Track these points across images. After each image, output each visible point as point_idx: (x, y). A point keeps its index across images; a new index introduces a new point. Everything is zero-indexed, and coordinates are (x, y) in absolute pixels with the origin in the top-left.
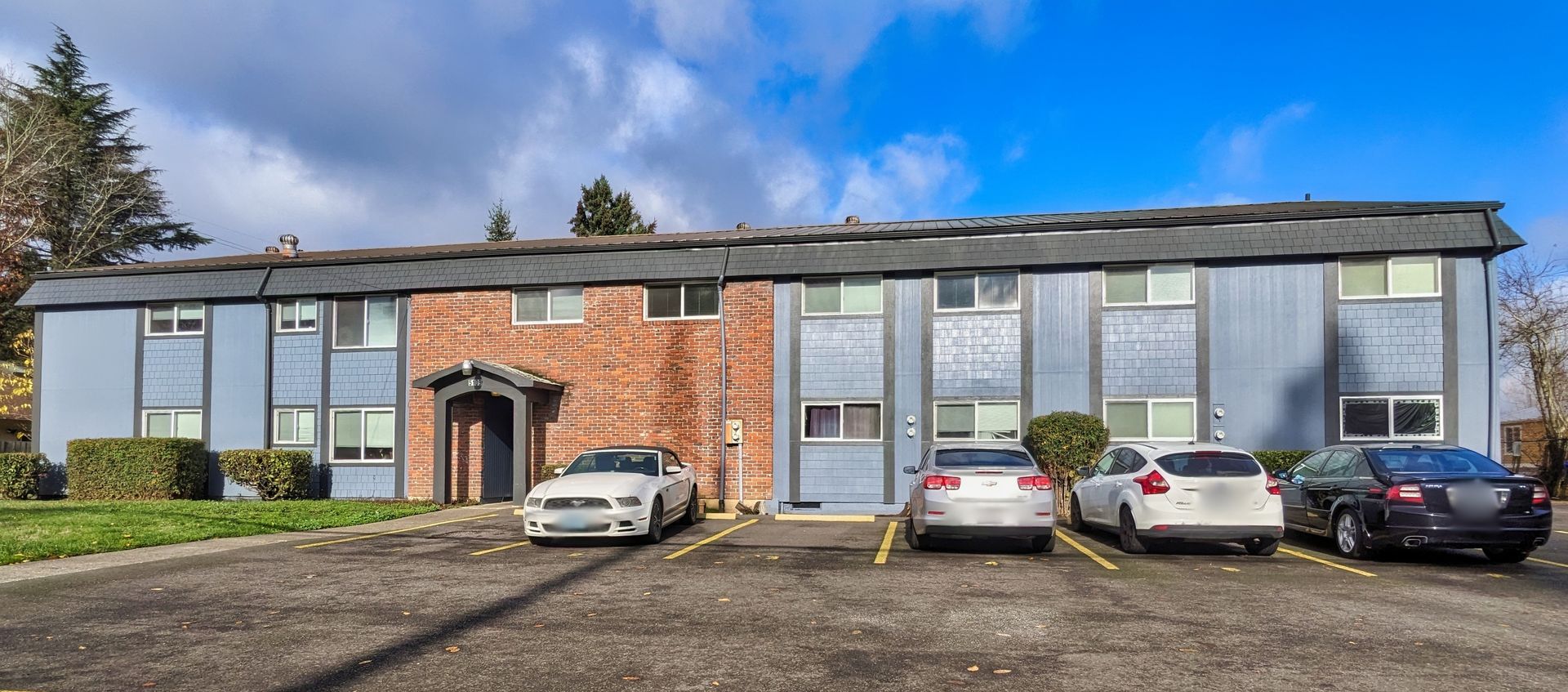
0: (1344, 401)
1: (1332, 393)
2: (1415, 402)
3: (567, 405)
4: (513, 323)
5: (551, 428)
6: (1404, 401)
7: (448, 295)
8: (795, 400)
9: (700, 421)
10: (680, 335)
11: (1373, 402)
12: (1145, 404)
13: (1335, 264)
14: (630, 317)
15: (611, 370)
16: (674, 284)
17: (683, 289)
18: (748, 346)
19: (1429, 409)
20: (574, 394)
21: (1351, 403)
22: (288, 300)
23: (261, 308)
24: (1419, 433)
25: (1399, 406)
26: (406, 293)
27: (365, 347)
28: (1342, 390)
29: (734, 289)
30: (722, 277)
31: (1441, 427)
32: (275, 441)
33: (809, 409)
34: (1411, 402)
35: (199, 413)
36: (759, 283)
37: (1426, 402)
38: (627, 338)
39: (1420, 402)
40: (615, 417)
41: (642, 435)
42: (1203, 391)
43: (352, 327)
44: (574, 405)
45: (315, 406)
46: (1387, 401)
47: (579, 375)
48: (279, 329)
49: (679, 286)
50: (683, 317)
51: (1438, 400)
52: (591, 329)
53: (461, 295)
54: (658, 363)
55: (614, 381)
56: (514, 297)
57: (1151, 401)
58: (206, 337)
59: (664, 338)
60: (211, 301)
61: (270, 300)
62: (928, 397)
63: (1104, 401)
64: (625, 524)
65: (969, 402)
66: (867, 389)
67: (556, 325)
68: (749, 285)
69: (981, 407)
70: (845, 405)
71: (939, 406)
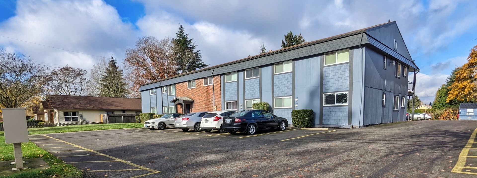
0: (325, 95)
1: (322, 93)
2: (342, 94)
4: (188, 88)
5: (192, 108)
6: (339, 94)
8: (224, 101)
9: (211, 107)
10: (208, 88)
11: (332, 95)
12: (282, 98)
13: (323, 56)
14: (201, 86)
15: (199, 97)
16: (207, 78)
18: (217, 90)
19: (345, 96)
20: (195, 102)
21: (327, 95)
22: (163, 87)
23: (160, 89)
24: (343, 103)
25: (338, 96)
26: (175, 84)
27: (172, 95)
28: (324, 92)
29: (215, 78)
30: (211, 76)
31: (348, 101)
32: (164, 113)
33: (227, 103)
34: (341, 94)
35: (156, 108)
36: (218, 76)
37: (345, 94)
38: (201, 90)
39: (343, 94)
40: (200, 106)
41: (204, 110)
42: (293, 95)
43: (170, 90)
44: (195, 104)
45: (167, 106)
46: (335, 94)
47: (196, 98)
48: (163, 93)
50: (209, 85)
51: (347, 93)
52: (197, 89)
53: (181, 83)
54: (205, 95)
55: (200, 99)
56: (188, 83)
57: (283, 98)
58: (156, 95)
59: (206, 89)
60: (156, 88)
61: (161, 87)
62: (244, 100)
63: (274, 98)
64: (153, 126)
65: (251, 100)
66: (235, 99)
67: (192, 88)
68: (217, 77)
69: (254, 101)
70: (232, 102)
71: (247, 101)
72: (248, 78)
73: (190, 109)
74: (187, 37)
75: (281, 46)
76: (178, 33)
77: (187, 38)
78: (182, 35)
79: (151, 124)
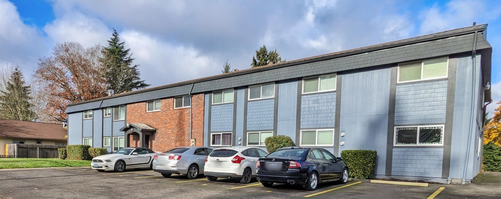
0: (397, 129)
1: (391, 124)
2: (431, 128)
3: (157, 135)
4: (147, 112)
5: (153, 141)
6: (425, 128)
7: (134, 104)
8: (209, 132)
9: (186, 140)
10: (182, 112)
11: (411, 129)
12: (315, 131)
13: (396, 67)
14: (171, 108)
15: (166, 125)
16: (180, 97)
17: (183, 98)
18: (197, 115)
19: (438, 131)
20: (158, 132)
21: (401, 129)
22: (105, 108)
23: (101, 111)
24: (432, 142)
25: (422, 131)
26: (126, 104)
27: (119, 120)
28: (395, 124)
29: (195, 97)
30: (189, 94)
31: (442, 140)
32: (104, 146)
33: (214, 135)
34: (428, 128)
35: (91, 139)
36: (201, 95)
37: (436, 128)
38: (170, 115)
39: (433, 128)
40: (167, 139)
41: (173, 144)
42: (337, 126)
43: (117, 114)
44: (158, 135)
45: (110, 136)
46: (417, 128)
47: (160, 126)
48: (104, 116)
49: (182, 97)
50: (183, 107)
51: (442, 127)
52: (162, 112)
53: (136, 104)
54: (176, 122)
55: (166, 128)
56: (147, 104)
57: (317, 130)
58: (93, 119)
59: (178, 114)
60: (94, 110)
61: (103, 108)
62: (245, 131)
63: (301, 130)
64: (107, 166)
65: (258, 132)
66: (229, 128)
67: (155, 112)
68: (198, 95)
69: (262, 134)
70: (223, 134)
71: (249, 134)
72: (251, 99)
73: (149, 142)
74: (124, 46)
75: (251, 65)
76: (111, 40)
77: (122, 47)
78: (115, 43)
79: (105, 163)
